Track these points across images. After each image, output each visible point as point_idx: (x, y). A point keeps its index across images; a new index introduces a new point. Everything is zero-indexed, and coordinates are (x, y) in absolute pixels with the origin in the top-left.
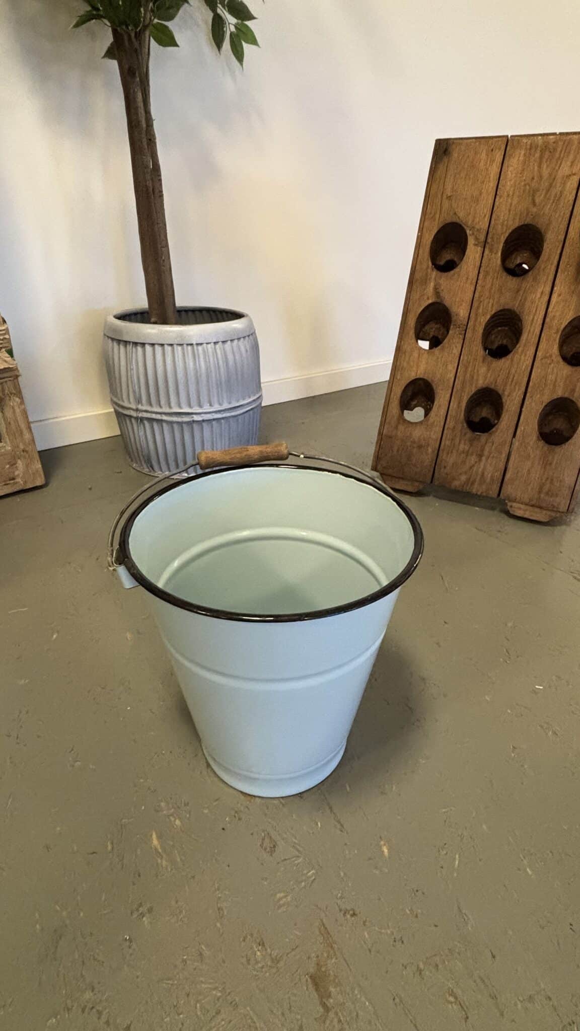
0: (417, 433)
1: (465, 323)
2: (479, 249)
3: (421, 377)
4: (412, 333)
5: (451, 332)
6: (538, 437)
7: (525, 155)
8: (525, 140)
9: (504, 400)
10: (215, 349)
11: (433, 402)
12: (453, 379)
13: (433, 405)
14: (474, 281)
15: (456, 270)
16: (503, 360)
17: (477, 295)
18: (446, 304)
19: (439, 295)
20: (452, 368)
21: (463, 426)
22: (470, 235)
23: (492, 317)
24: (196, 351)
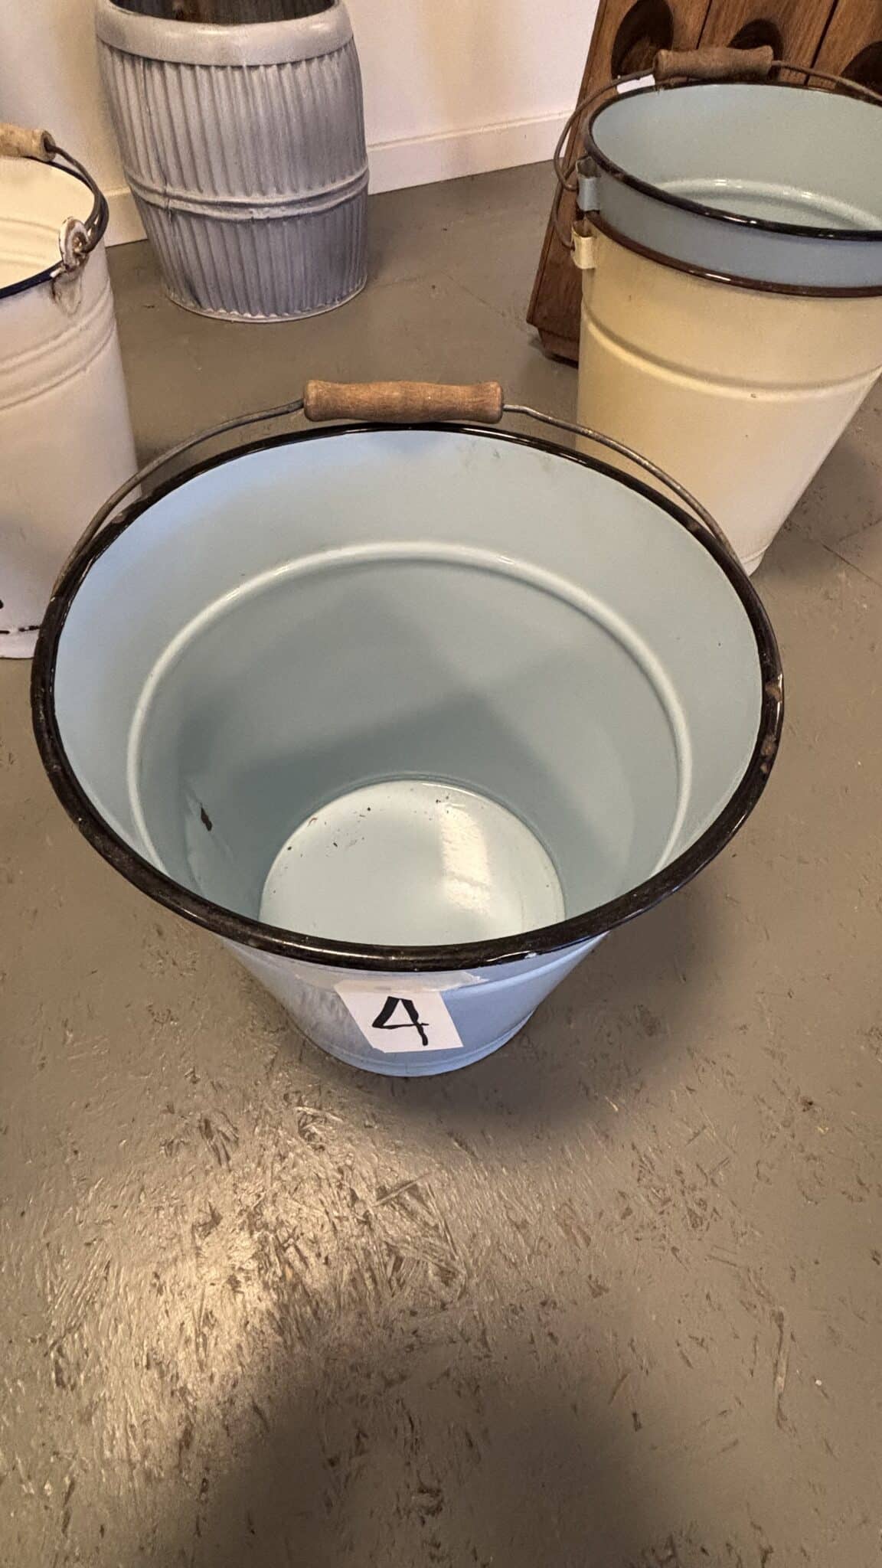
4: (607, 62)
10: (280, 76)
24: (247, 81)
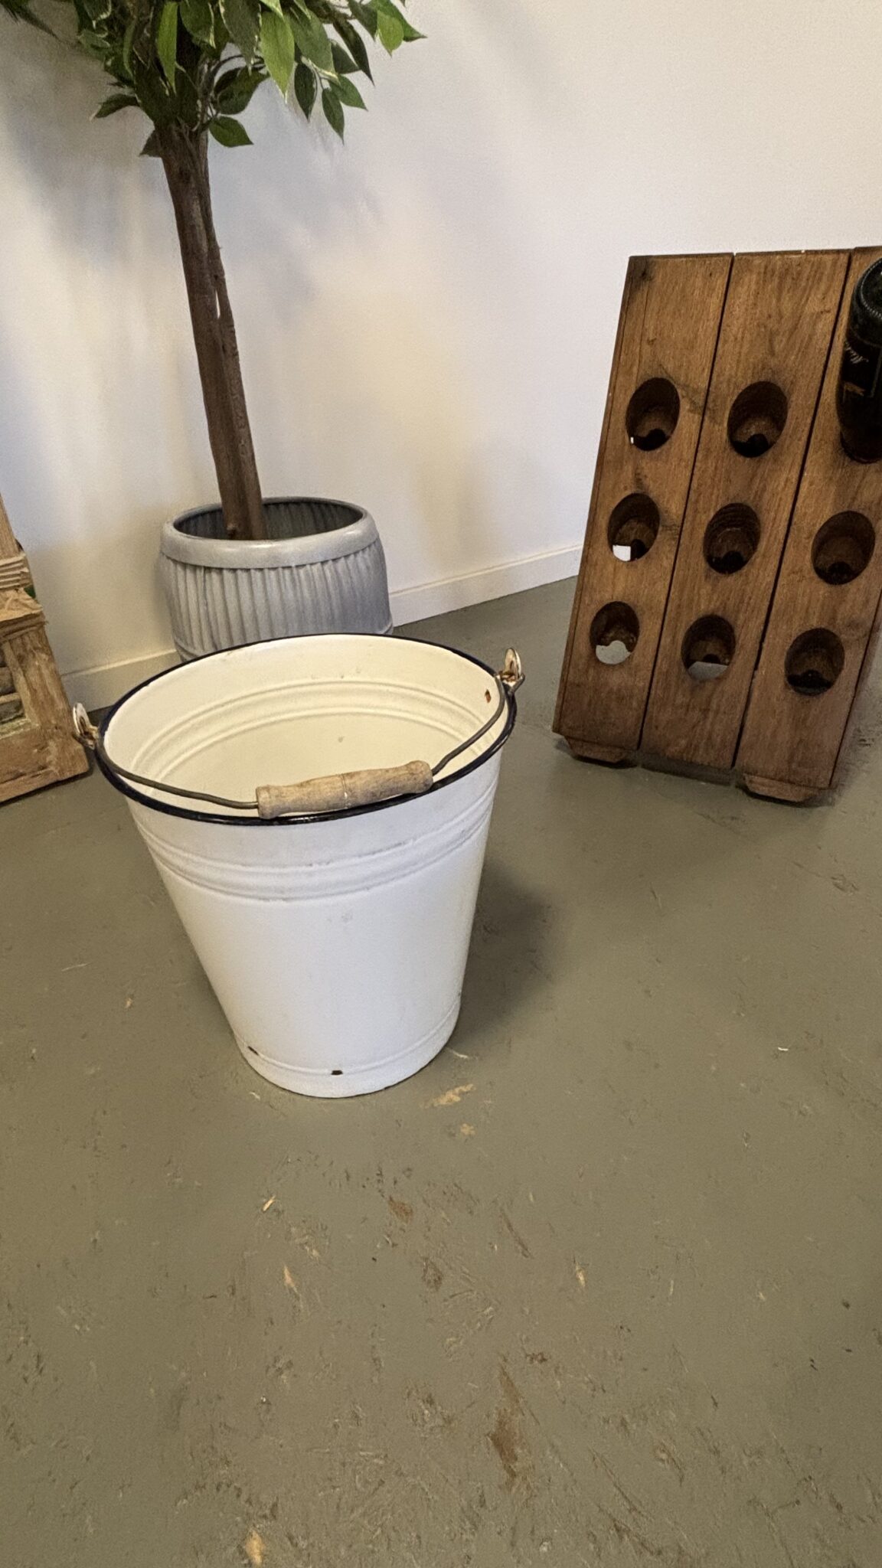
0: (615, 680)
1: (679, 523)
2: (697, 418)
3: (620, 600)
4: (603, 537)
5: (659, 536)
6: (786, 685)
7: (757, 283)
8: (757, 261)
9: (737, 633)
10: (323, 569)
11: (636, 634)
12: (664, 601)
13: (637, 640)
14: (691, 463)
15: (665, 447)
16: (735, 575)
17: (695, 485)
18: (651, 496)
19: (641, 484)
20: (662, 588)
21: (680, 670)
22: (683, 397)
23: (717, 515)
24: (296, 576)
